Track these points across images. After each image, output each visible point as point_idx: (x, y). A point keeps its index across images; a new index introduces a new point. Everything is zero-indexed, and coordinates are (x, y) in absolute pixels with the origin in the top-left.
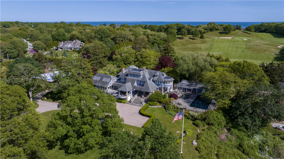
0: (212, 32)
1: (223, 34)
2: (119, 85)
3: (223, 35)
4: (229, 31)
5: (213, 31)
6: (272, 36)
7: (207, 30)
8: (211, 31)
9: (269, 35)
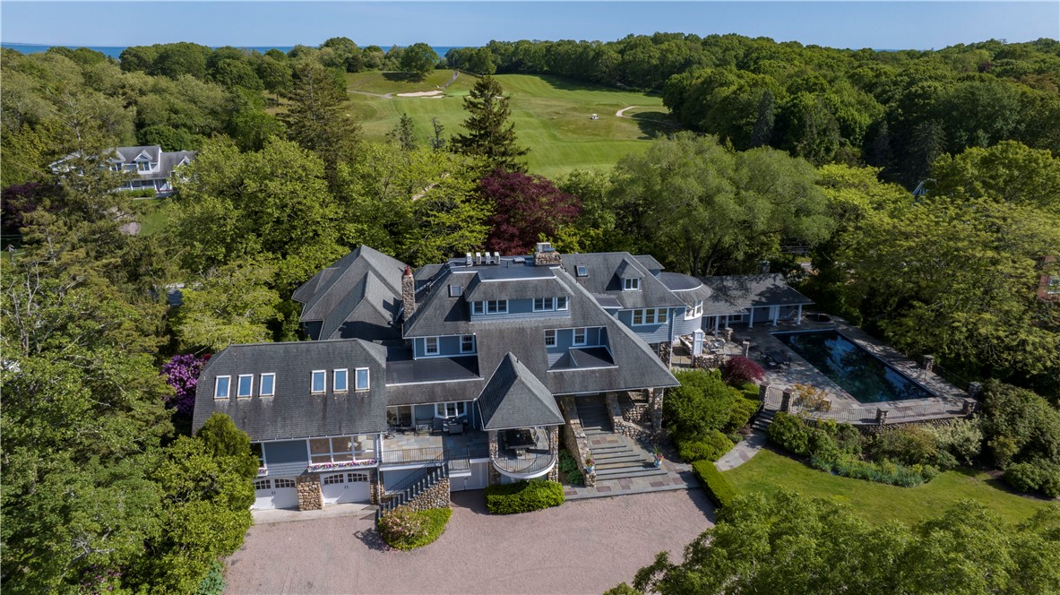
0: (356, 75)
1: (402, 79)
2: (438, 390)
3: (404, 83)
4: (422, 68)
5: (357, 71)
6: (544, 82)
7: (337, 66)
8: (353, 72)
9: (537, 79)
